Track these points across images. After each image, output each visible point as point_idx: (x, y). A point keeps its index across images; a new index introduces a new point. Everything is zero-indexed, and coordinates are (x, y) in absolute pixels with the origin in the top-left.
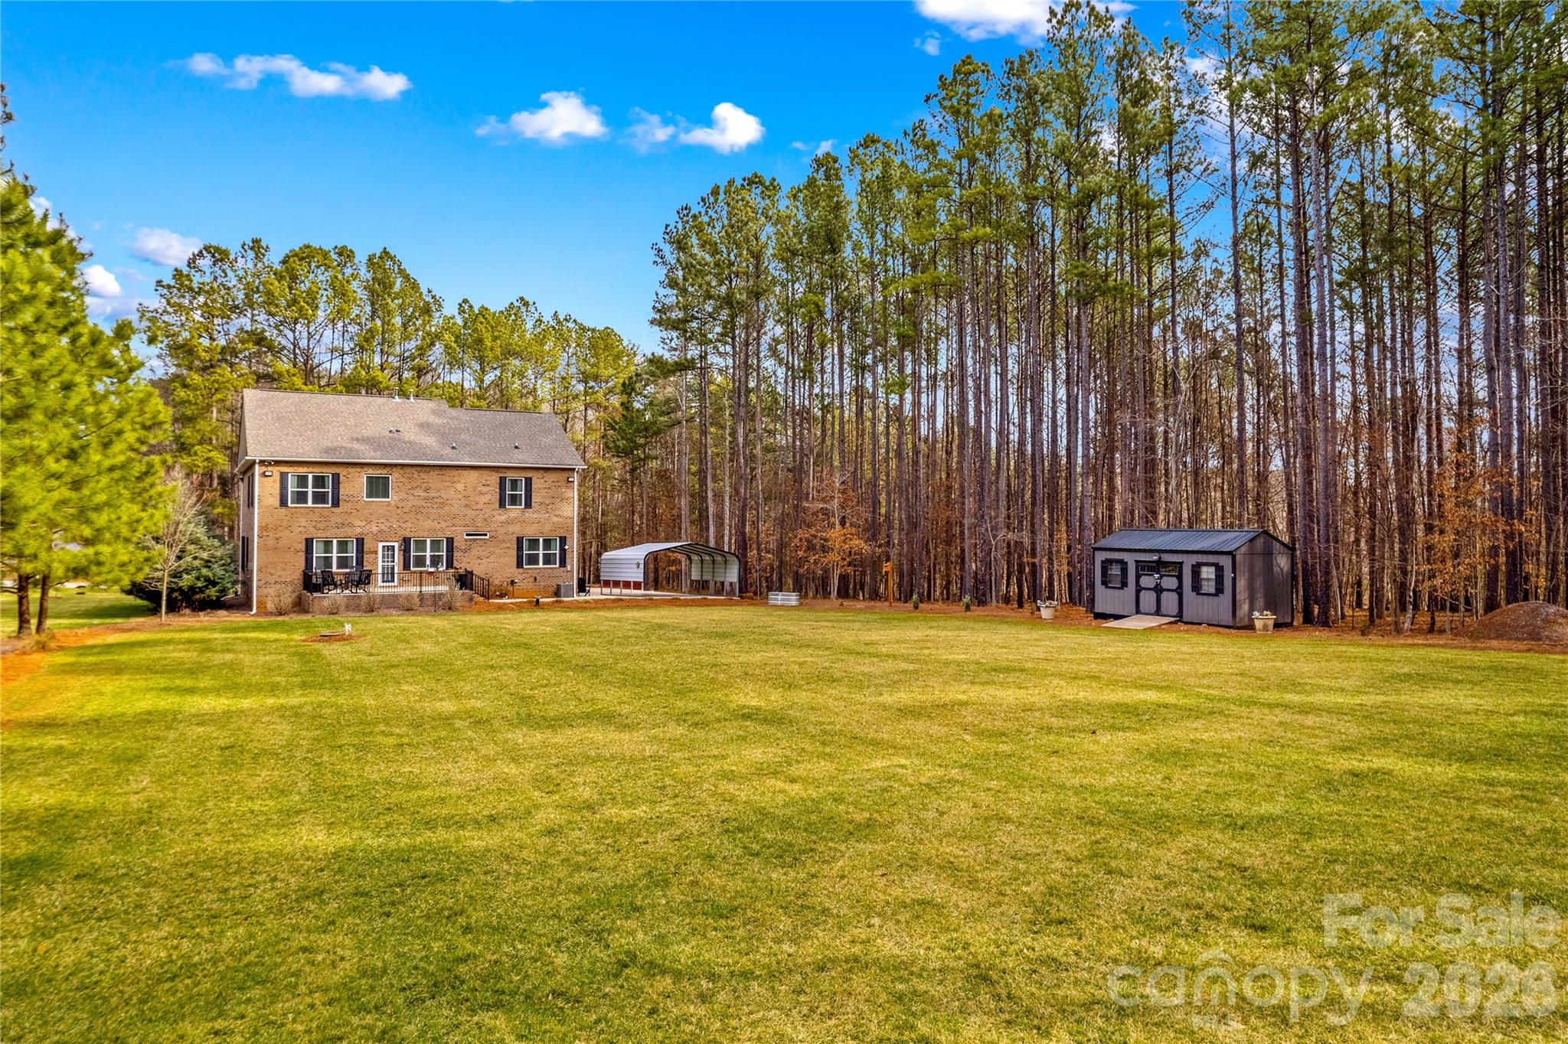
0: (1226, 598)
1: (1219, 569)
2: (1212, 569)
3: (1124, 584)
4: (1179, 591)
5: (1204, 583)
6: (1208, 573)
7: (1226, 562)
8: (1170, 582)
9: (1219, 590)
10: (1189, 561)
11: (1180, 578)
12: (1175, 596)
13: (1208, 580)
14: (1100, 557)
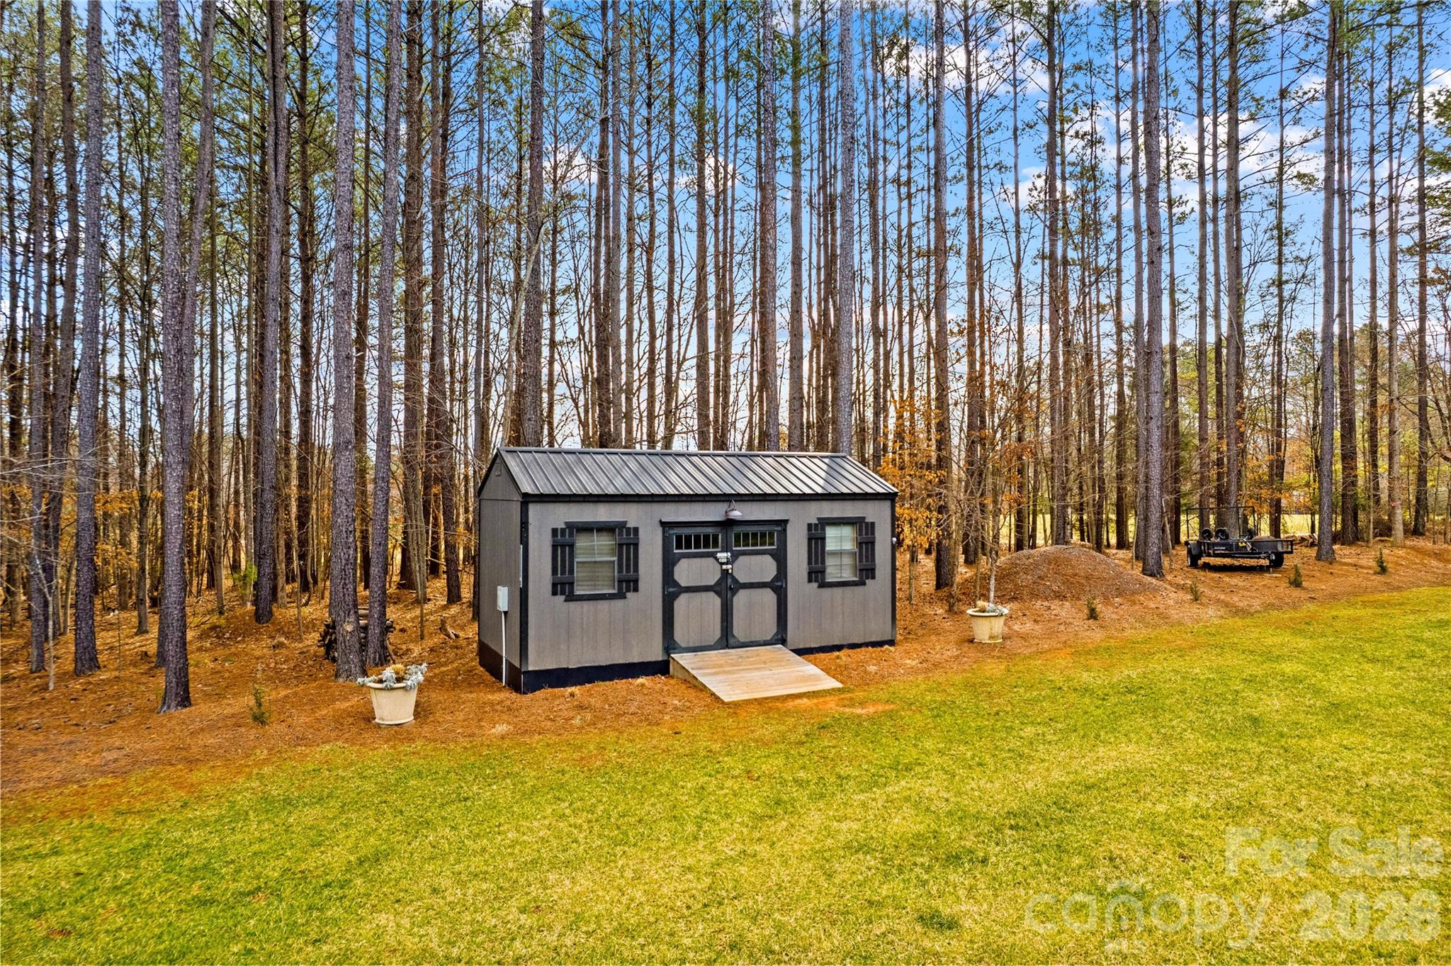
0: (878, 586)
1: (865, 529)
2: (847, 532)
3: (628, 584)
4: (778, 586)
5: (830, 562)
6: (839, 540)
7: (878, 514)
8: (759, 567)
9: (867, 572)
10: (799, 520)
11: (780, 557)
12: (769, 597)
13: (839, 553)
14: (544, 521)
